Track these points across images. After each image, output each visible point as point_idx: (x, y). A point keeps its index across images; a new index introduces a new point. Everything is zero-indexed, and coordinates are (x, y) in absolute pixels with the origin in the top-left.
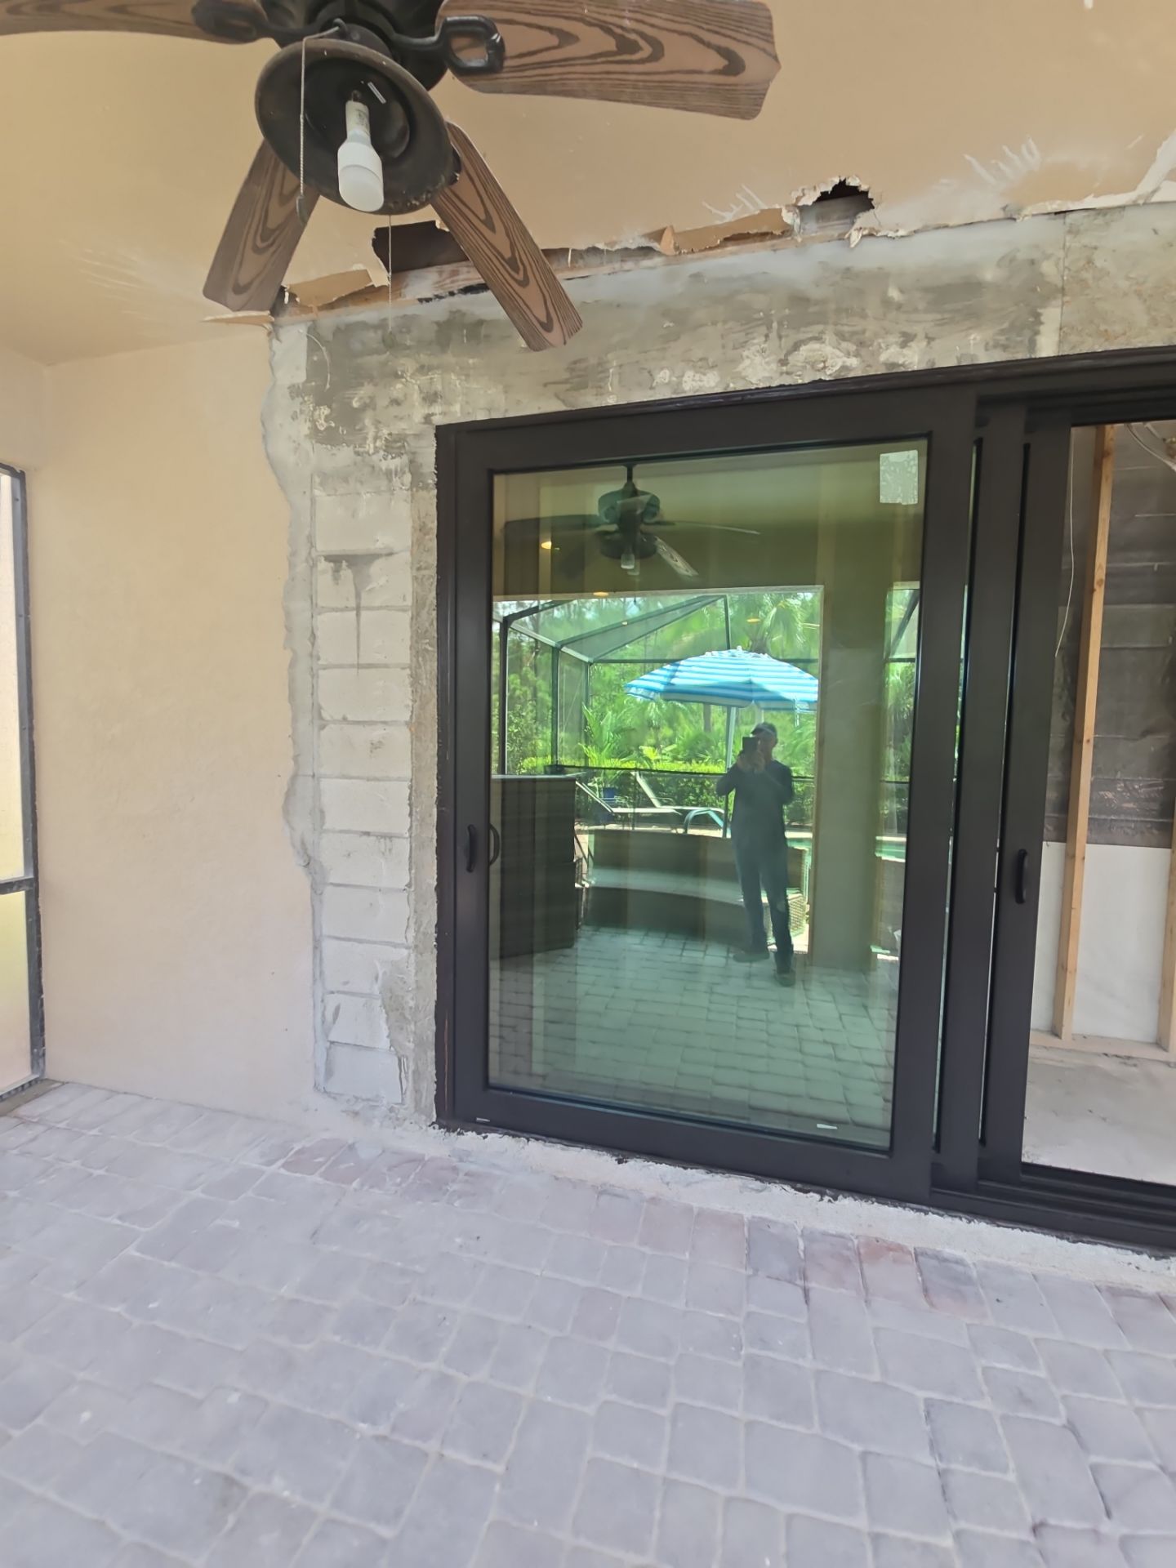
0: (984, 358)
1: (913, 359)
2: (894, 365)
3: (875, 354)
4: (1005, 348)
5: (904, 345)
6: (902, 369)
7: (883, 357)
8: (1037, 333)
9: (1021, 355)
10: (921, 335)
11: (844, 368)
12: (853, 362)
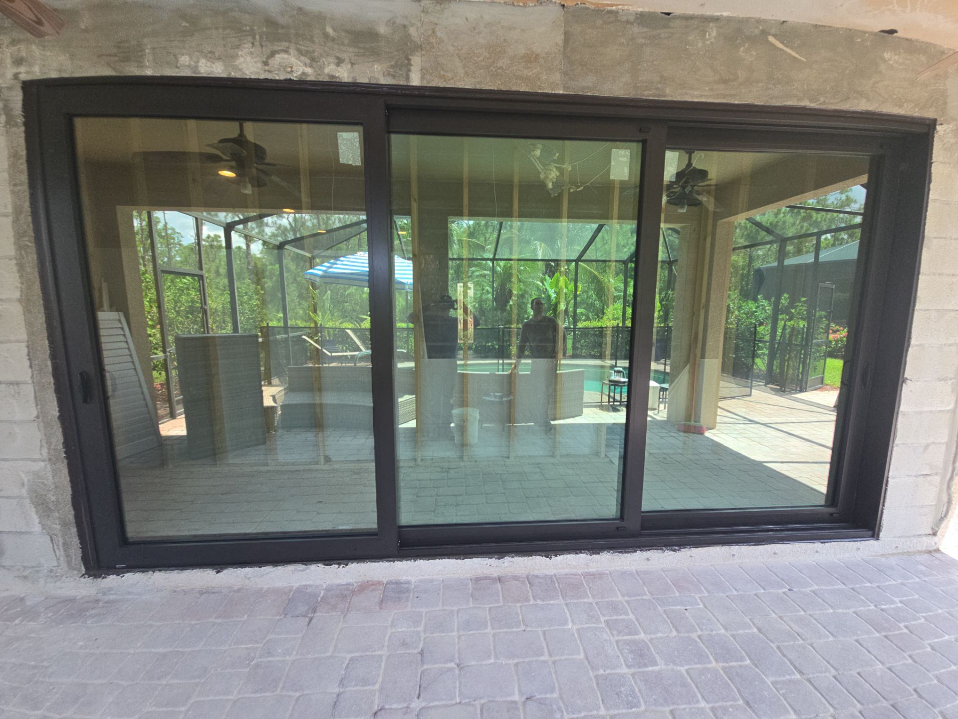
0: (383, 81)
1: (344, 74)
2: (333, 77)
3: (322, 68)
4: (394, 76)
5: (338, 65)
6: (338, 80)
7: (327, 71)
8: (409, 70)
9: (402, 82)
10: (347, 61)
11: (304, 73)
12: (309, 70)
